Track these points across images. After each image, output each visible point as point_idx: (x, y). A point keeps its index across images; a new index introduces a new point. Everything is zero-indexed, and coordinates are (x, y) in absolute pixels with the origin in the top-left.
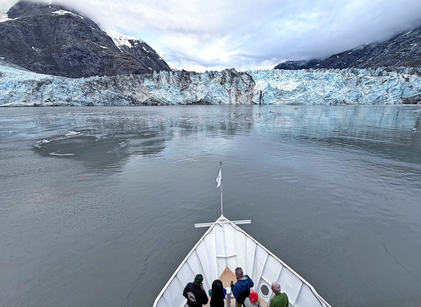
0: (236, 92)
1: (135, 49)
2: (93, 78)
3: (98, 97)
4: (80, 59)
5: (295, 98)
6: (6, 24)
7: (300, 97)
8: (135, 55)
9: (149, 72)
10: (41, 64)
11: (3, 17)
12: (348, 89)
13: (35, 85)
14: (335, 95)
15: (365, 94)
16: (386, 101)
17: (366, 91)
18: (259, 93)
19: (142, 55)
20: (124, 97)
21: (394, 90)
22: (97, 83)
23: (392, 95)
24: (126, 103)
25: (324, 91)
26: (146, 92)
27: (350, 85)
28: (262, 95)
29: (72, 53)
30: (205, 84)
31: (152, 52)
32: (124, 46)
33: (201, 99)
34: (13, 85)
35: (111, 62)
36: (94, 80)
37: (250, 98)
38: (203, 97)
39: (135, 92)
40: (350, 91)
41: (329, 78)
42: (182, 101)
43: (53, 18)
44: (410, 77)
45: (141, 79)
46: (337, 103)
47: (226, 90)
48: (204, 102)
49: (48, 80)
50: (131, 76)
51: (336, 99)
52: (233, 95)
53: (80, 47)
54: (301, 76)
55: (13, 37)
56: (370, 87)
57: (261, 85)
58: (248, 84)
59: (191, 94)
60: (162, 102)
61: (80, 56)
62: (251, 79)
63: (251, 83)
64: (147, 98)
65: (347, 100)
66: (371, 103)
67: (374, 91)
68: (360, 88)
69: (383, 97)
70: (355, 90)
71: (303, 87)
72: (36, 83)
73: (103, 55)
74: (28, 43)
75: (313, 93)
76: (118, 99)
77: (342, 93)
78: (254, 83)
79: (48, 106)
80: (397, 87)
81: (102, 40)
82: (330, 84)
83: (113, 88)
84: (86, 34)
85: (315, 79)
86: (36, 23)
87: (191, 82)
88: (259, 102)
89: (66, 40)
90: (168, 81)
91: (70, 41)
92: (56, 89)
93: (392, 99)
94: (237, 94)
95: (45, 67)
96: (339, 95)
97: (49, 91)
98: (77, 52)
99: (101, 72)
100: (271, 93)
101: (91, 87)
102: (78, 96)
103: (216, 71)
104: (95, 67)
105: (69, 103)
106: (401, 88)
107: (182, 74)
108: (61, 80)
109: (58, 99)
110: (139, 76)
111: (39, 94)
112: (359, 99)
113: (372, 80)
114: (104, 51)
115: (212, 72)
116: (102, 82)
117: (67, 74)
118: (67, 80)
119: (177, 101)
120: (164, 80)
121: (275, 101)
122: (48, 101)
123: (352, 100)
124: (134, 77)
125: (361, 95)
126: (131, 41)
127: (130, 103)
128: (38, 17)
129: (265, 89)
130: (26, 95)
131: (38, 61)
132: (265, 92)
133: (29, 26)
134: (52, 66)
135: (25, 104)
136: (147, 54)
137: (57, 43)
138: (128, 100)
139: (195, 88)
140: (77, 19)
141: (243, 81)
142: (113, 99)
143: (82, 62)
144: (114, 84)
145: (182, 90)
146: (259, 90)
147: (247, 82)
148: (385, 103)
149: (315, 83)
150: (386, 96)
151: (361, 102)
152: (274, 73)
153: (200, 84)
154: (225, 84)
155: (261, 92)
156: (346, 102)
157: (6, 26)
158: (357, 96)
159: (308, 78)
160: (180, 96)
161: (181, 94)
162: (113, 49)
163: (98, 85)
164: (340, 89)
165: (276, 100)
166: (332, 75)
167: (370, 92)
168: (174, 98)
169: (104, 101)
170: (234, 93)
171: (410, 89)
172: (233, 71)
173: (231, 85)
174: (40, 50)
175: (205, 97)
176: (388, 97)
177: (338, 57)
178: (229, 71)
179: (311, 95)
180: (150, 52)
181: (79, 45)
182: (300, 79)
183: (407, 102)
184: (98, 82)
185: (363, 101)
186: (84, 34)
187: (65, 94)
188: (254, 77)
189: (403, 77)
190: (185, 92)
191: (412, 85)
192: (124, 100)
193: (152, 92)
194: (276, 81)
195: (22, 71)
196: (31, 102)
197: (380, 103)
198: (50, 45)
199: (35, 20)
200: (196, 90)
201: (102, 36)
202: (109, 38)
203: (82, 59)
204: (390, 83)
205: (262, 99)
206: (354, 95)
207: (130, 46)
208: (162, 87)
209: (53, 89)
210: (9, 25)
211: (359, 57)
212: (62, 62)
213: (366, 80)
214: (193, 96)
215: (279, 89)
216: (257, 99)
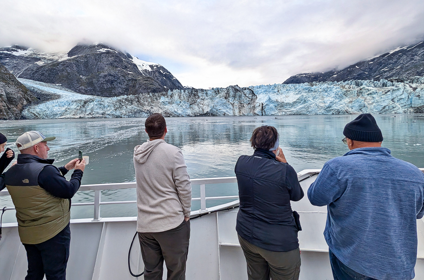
0: (239, 105)
1: (154, 71)
2: (122, 97)
3: (125, 111)
4: (112, 82)
5: (297, 109)
6: (67, 61)
7: (301, 108)
8: (153, 77)
9: (164, 90)
10: (85, 87)
11: (65, 56)
12: (349, 100)
13: (82, 103)
14: (336, 106)
15: (369, 104)
16: (394, 111)
17: (369, 101)
18: (261, 105)
19: (159, 77)
20: (144, 111)
21: (401, 99)
22: (125, 101)
23: (399, 104)
24: (145, 115)
25: (324, 102)
26: (162, 106)
27: (351, 96)
28: (264, 107)
29: (107, 79)
30: (211, 99)
31: (168, 73)
32: (146, 70)
33: (207, 112)
34: (68, 104)
35: (135, 83)
36: (123, 99)
37: (253, 110)
38: (209, 109)
39: (153, 107)
40: (351, 102)
41: (327, 90)
42: (191, 114)
43: (98, 54)
44: (419, 86)
45: (158, 96)
46: (340, 113)
47: (230, 104)
48: (209, 114)
49: (90, 99)
50: (151, 94)
51: (338, 109)
52: (236, 108)
53: (113, 73)
54: (300, 89)
55: (70, 69)
56: (373, 97)
57: (263, 98)
58: (250, 98)
59: (198, 107)
60: (173, 114)
61: (112, 81)
62: (253, 93)
63: (253, 96)
64: (162, 112)
65: (350, 110)
66: (378, 113)
67: (378, 101)
68: (362, 98)
69: (389, 106)
70: (356, 101)
71: (303, 99)
72: (83, 102)
73: (129, 78)
74: (78, 73)
75: (314, 104)
76: (140, 112)
77: (343, 103)
78: (256, 97)
79: (88, 118)
80: (403, 96)
81: (130, 67)
82: (329, 95)
83: (136, 104)
84: (119, 64)
85: (314, 92)
86: (86, 59)
87: (199, 97)
88: (261, 114)
89: (104, 69)
90: (180, 97)
91: (106, 70)
92: (96, 106)
93: (401, 108)
94: (240, 107)
95: (86, 89)
96: (340, 105)
97: (91, 107)
98: (110, 78)
99: (126, 91)
100: (272, 105)
101: (120, 103)
102: (110, 111)
103: (222, 88)
104: (122, 88)
105: (103, 116)
106: (408, 97)
107: (192, 91)
108: (100, 99)
109: (96, 113)
110: (156, 94)
111: (84, 109)
112: (363, 109)
113: (373, 91)
114: (130, 75)
115: (218, 89)
116: (129, 100)
117: (101, 94)
118: (103, 98)
119: (187, 113)
120: (176, 97)
121: (276, 113)
122: (89, 114)
123: (356, 110)
124: (153, 95)
125: (364, 105)
126: (151, 66)
127: (148, 115)
128: (88, 55)
129: (266, 102)
130: (75, 110)
131: (83, 85)
132: (266, 104)
133: (81, 61)
134: (92, 89)
135: (74, 117)
136: (163, 76)
137: (98, 72)
138: (147, 113)
139: (202, 102)
140: (114, 54)
141: (246, 95)
142: (135, 113)
143: (113, 84)
144: (137, 101)
145: (191, 104)
146: (260, 102)
147: (249, 96)
148: (394, 112)
149: (314, 95)
150: (392, 105)
151: (365, 111)
152: (276, 87)
153: (207, 99)
154: (229, 99)
155: (263, 104)
156: (348, 112)
157: (67, 63)
158: (360, 106)
159: (307, 91)
160: (189, 109)
161: (190, 107)
162: (137, 73)
163: (126, 102)
164: (341, 99)
165: (277, 111)
166: (331, 87)
167: (374, 102)
168: (184, 111)
169: (129, 114)
170: (238, 106)
171: (418, 98)
172: (236, 87)
173: (235, 99)
174: (85, 78)
175: (211, 110)
176: (395, 106)
177: (358, 68)
178: (232, 87)
179: (311, 106)
180: (166, 73)
181: (112, 72)
182: (300, 92)
183: (419, 111)
184: (126, 99)
185: (368, 111)
186: (117, 64)
187: (101, 109)
188: (256, 92)
189: (411, 87)
190: (193, 106)
191: (419, 94)
192: (144, 113)
193: (166, 106)
194: (276, 95)
195: (72, 93)
196: (77, 115)
197: (388, 112)
198: (92, 73)
199: (86, 57)
200: (203, 104)
201: (130, 64)
202: (135, 65)
203: (113, 82)
204: (395, 93)
205: (264, 111)
206: (357, 105)
207: (150, 69)
208: (175, 102)
209: (94, 106)
210: (69, 62)
211: (383, 66)
212: (99, 85)
213: (367, 91)
214: (200, 109)
215: (280, 101)
216: (259, 110)
